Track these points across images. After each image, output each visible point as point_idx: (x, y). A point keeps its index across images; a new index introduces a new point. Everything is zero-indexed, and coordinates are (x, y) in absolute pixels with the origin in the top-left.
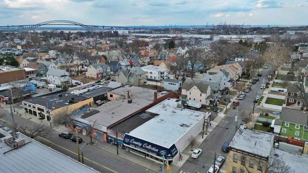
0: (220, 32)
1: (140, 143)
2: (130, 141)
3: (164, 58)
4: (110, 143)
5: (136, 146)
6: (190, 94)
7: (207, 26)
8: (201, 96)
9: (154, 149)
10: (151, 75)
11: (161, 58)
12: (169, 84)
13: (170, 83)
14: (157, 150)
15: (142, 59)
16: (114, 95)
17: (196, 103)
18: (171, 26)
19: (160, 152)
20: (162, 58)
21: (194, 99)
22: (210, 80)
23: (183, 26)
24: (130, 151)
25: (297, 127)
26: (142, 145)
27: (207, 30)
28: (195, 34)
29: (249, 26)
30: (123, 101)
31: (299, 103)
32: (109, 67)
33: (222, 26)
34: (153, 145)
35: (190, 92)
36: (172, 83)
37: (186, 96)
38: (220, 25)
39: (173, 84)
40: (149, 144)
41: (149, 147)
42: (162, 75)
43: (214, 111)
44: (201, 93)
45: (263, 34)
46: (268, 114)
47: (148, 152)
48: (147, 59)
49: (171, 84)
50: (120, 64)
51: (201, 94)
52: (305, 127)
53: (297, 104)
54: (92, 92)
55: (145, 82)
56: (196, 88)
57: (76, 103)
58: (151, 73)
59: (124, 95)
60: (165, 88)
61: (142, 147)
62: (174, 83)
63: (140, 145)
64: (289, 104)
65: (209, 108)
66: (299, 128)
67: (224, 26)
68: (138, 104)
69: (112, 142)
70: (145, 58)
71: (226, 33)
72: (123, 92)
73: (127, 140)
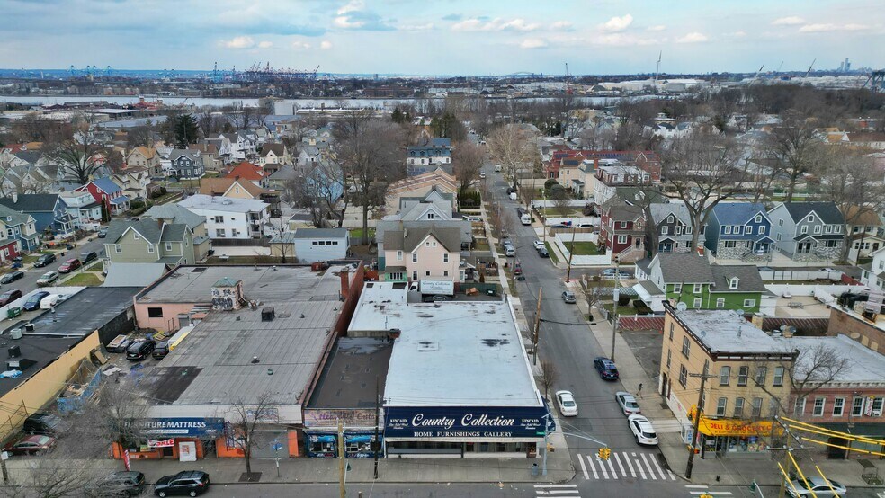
0: (267, 90)
1: (448, 417)
2: (409, 422)
3: (189, 171)
4: (315, 456)
5: (435, 431)
6: (415, 260)
7: (215, 73)
8: (446, 260)
9: (498, 422)
10: (220, 226)
11: (179, 171)
12: (315, 243)
13: (318, 240)
14: (510, 422)
15: (125, 179)
16: (166, 309)
17: (444, 282)
18: (95, 72)
19: (523, 425)
20: (183, 171)
21: (428, 273)
22: (431, 216)
23: (133, 72)
24: (403, 456)
25: (697, 290)
26: (458, 423)
27: (227, 86)
28: (193, 95)
29: (329, 74)
30: (238, 319)
31: (638, 243)
32: (30, 219)
33: (260, 73)
34: (493, 412)
35: (415, 255)
36: (325, 240)
37: (403, 269)
38: (255, 70)
39: (328, 243)
40: (478, 411)
41: (483, 421)
42: (257, 222)
43: (490, 294)
44: (447, 252)
45: (381, 95)
46: (600, 278)
47: (482, 435)
48: (143, 179)
49: (321, 243)
50: (63, 204)
51: (446, 256)
52: (711, 286)
53: (634, 245)
54: (60, 315)
55: (211, 253)
56: (432, 240)
57: (52, 362)
58: (219, 219)
59: (226, 298)
60: (300, 257)
61: (457, 428)
62: (332, 240)
63: (451, 423)
64: (618, 249)
65: (473, 290)
66: (700, 292)
67: (265, 73)
68: (303, 317)
69: (326, 450)
70: (136, 176)
71: (288, 93)
72: (221, 290)
73: (399, 423)
